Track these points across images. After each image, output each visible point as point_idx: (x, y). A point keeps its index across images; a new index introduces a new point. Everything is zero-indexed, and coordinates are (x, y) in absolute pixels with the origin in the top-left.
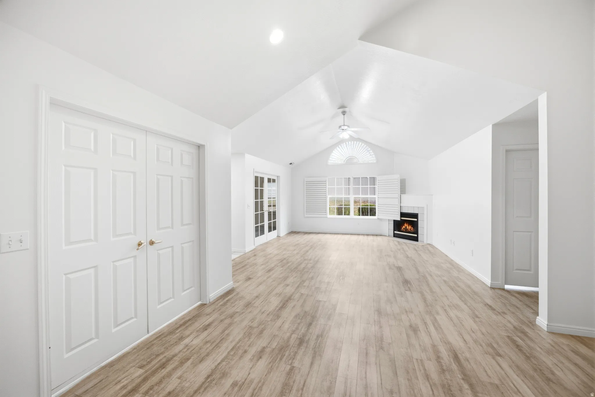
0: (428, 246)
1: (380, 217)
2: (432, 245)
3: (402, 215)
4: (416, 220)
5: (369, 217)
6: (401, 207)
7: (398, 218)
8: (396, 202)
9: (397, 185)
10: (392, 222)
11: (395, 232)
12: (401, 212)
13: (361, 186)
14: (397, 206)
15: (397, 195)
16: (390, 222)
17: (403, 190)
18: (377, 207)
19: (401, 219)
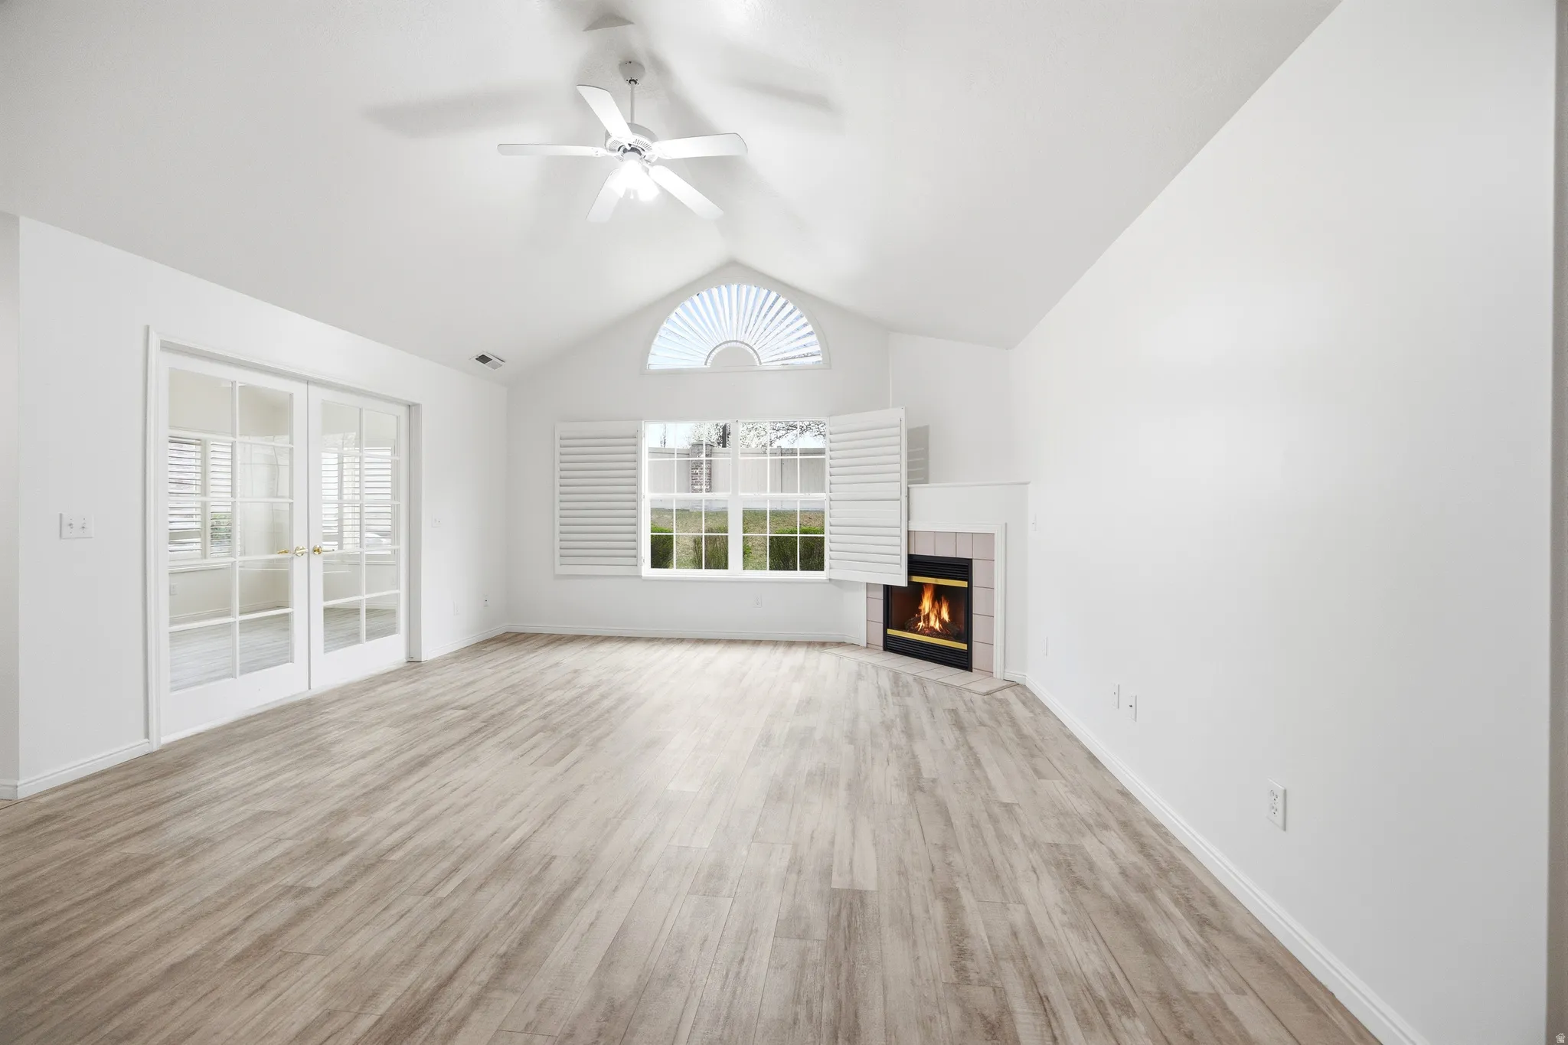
0: (1009, 695)
1: (837, 575)
2: (1024, 687)
3: (917, 564)
4: (964, 584)
5: (799, 575)
6: (912, 534)
7: (900, 580)
8: (893, 513)
9: (896, 449)
10: (880, 595)
11: (890, 632)
12: (910, 557)
13: (769, 458)
14: (897, 531)
15: (895, 489)
16: (872, 594)
17: (919, 469)
18: (827, 536)
19: (910, 582)
